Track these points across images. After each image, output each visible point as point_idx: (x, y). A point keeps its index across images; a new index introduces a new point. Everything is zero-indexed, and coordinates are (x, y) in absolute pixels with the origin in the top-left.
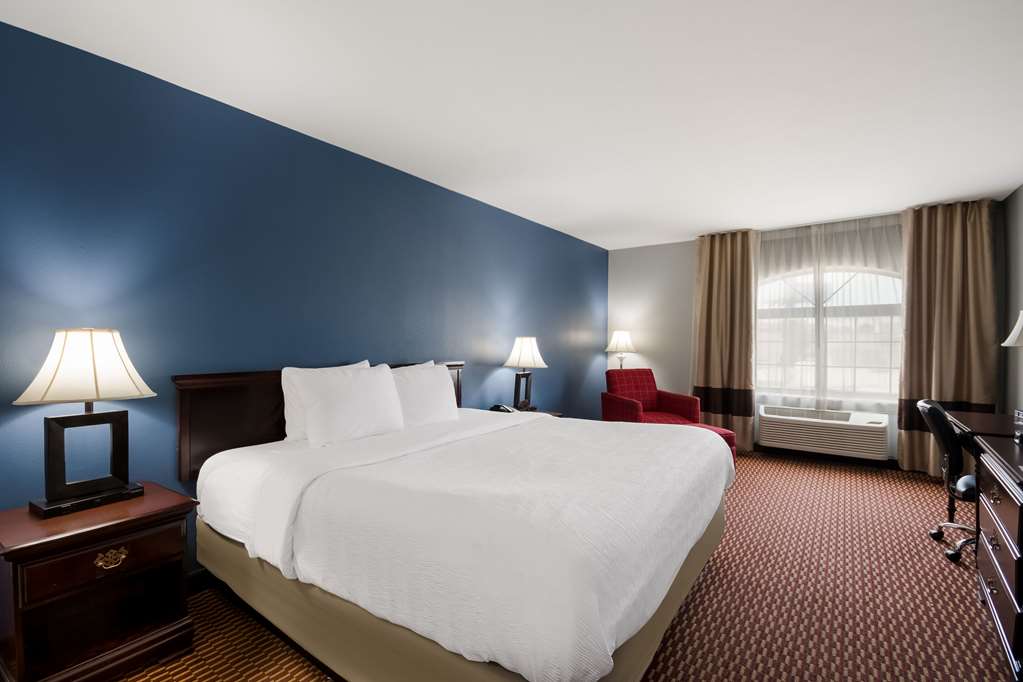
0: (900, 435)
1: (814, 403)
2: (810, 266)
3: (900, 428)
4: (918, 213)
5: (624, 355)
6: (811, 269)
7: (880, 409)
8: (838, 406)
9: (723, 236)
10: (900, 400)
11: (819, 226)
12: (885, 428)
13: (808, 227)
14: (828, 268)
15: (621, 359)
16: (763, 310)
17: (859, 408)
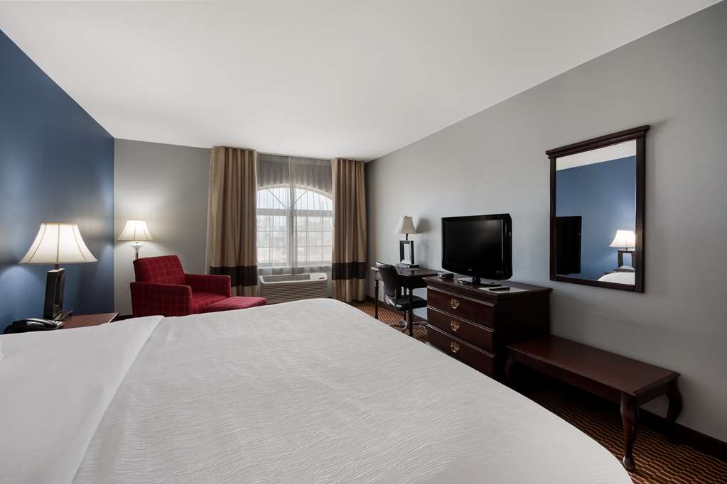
0: (333, 283)
1: (291, 270)
2: (287, 182)
3: (333, 279)
4: (339, 160)
5: (140, 244)
6: (288, 185)
7: (321, 270)
8: (302, 270)
9: (235, 150)
10: (333, 264)
11: (292, 157)
12: (326, 281)
13: (287, 157)
14: (297, 185)
15: (137, 248)
16: (259, 209)
17: (312, 270)
